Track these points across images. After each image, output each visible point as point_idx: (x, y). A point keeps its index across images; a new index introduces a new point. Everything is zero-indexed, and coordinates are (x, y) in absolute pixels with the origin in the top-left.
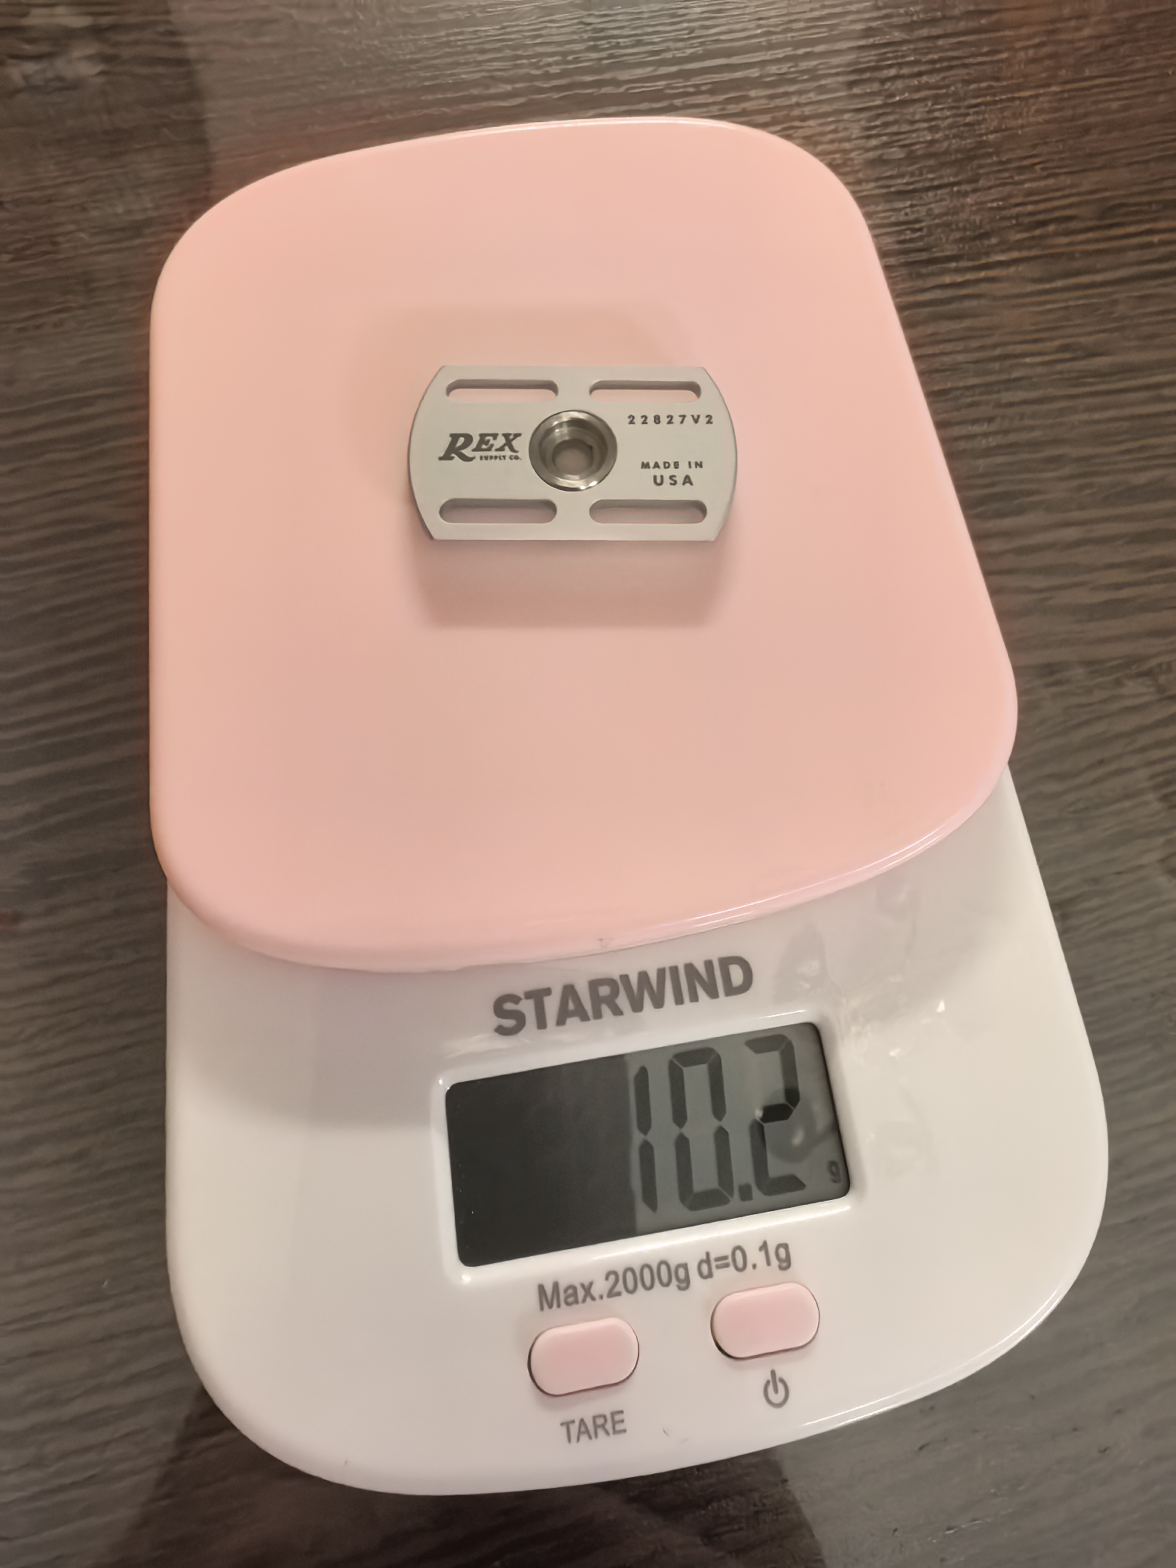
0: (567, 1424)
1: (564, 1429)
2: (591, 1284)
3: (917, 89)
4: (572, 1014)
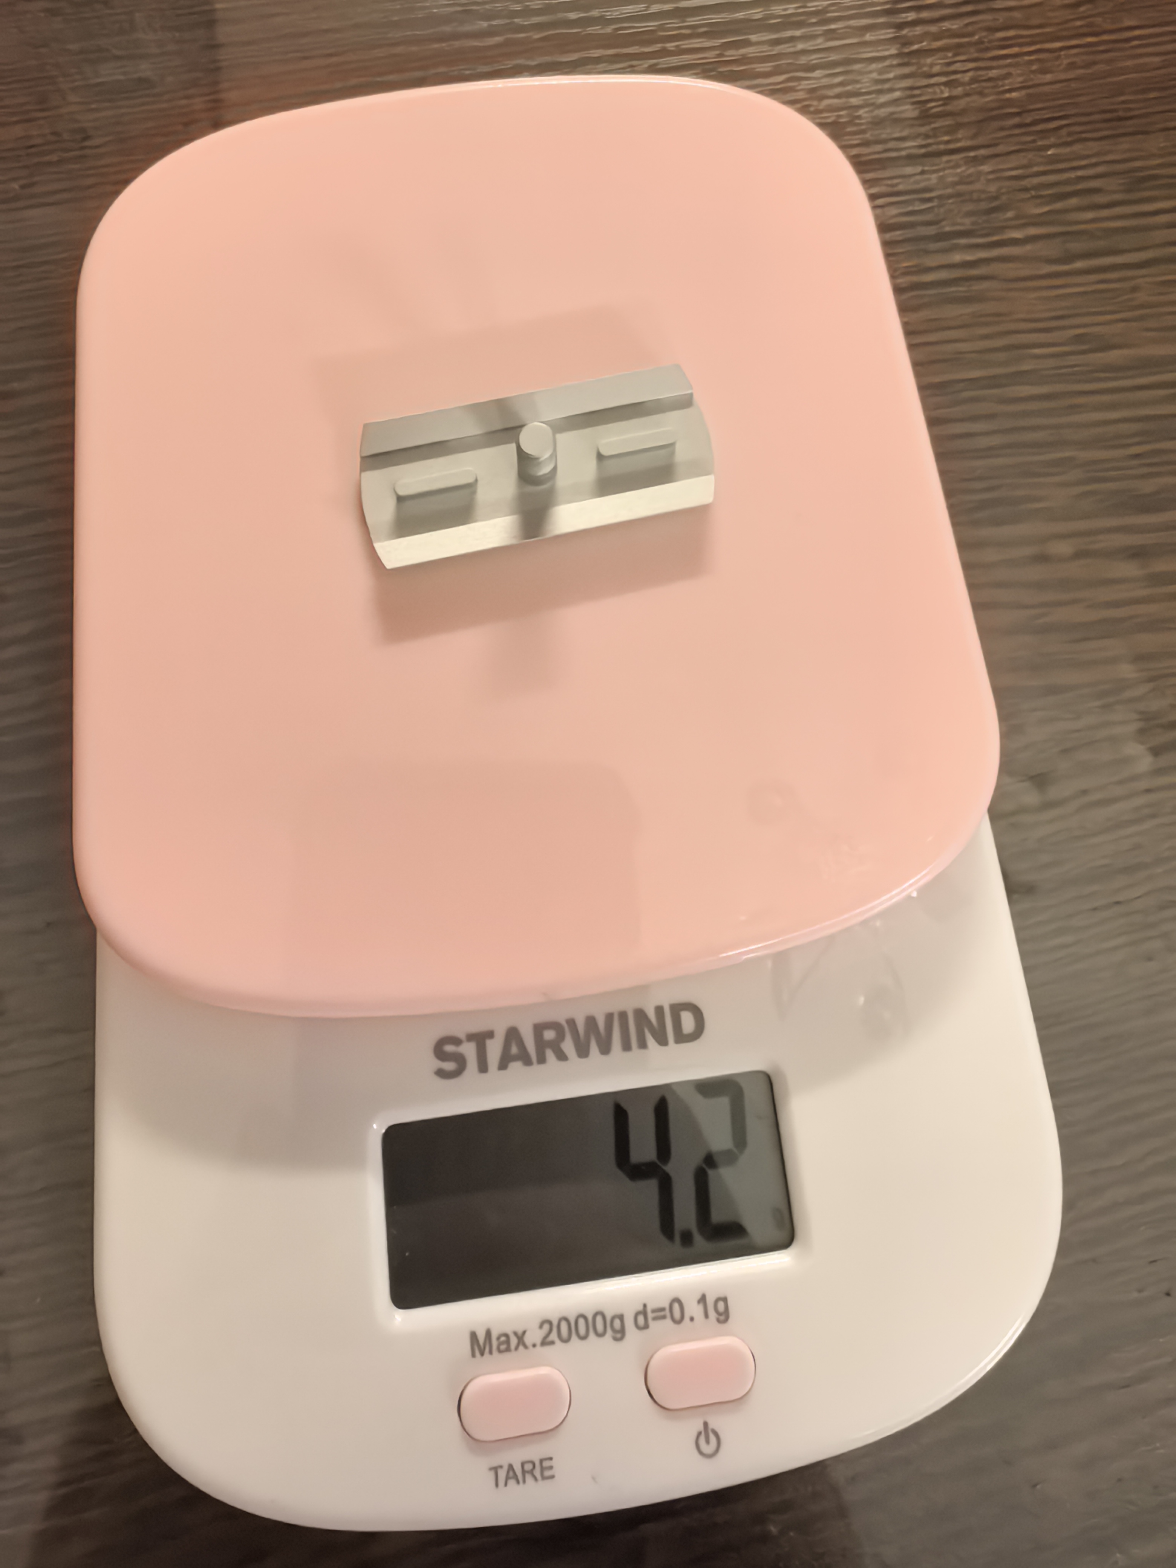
0: (495, 1469)
1: (492, 1474)
2: (524, 1332)
3: (937, 37)
4: (515, 1058)
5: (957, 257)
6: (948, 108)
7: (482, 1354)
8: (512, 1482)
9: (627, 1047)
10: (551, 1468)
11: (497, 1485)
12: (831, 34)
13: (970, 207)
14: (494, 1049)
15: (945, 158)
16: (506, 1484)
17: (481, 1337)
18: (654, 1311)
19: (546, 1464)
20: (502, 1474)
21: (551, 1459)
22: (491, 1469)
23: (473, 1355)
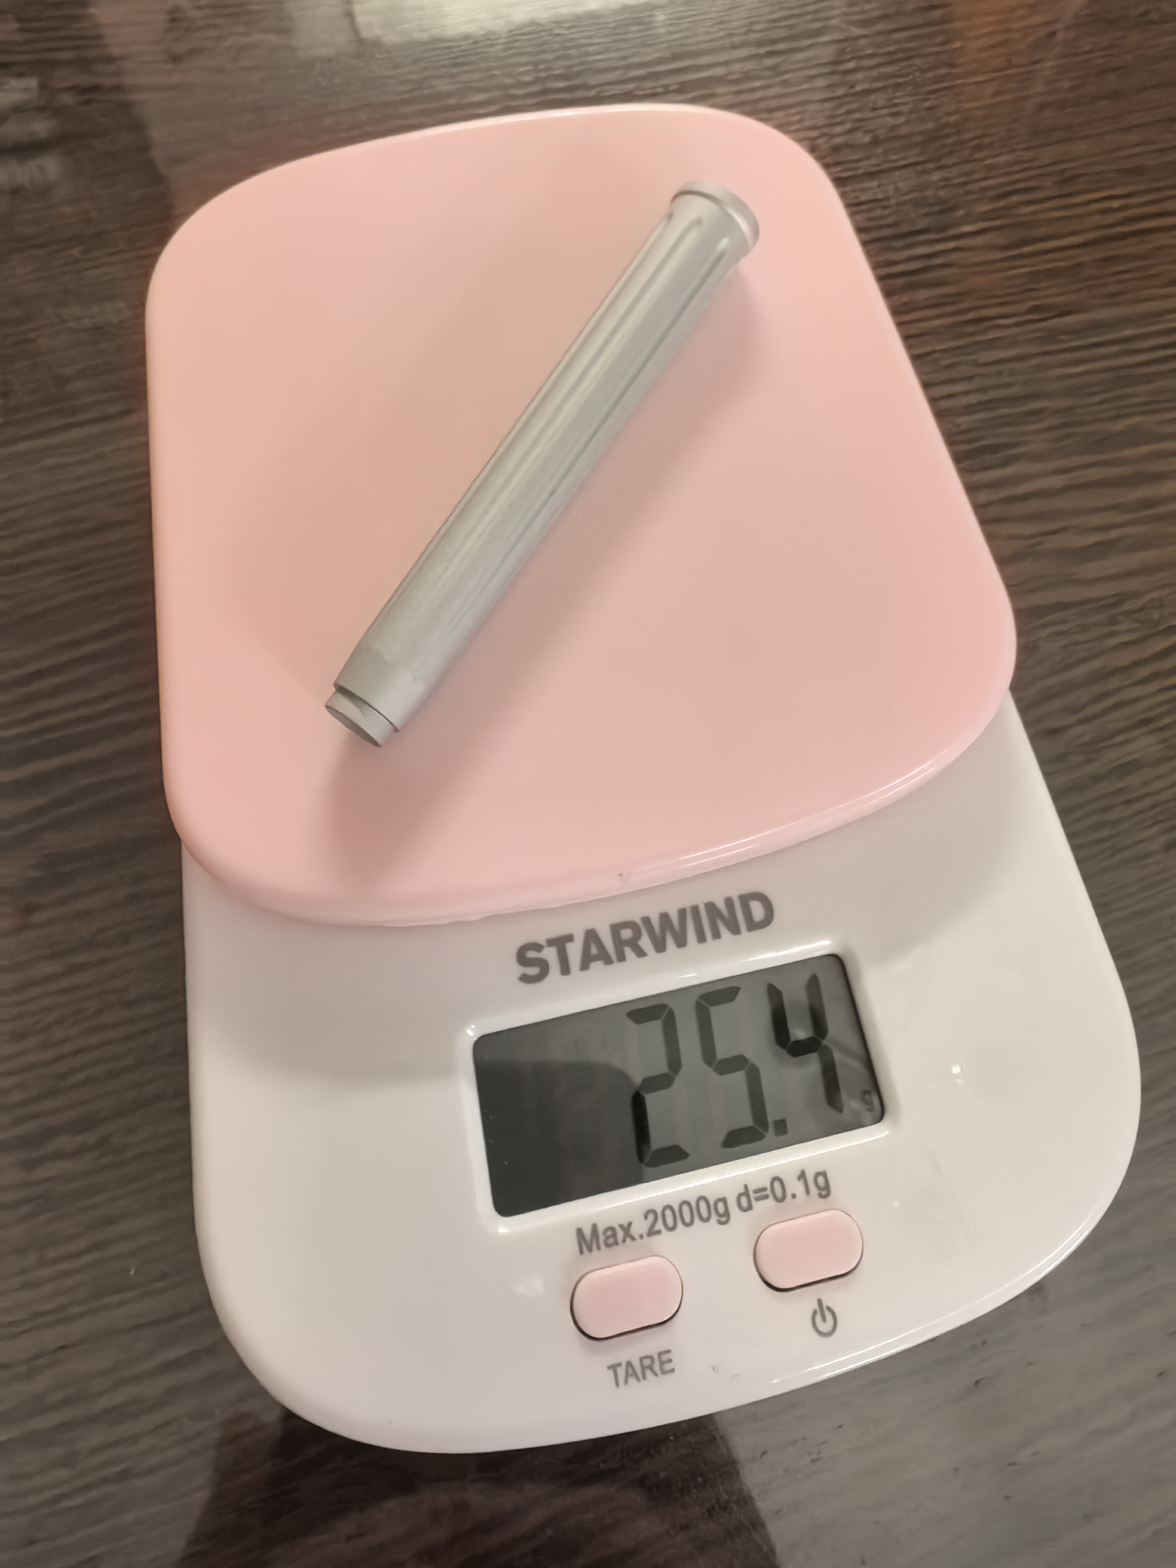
0: (614, 1367)
1: (611, 1373)
2: (630, 1224)
3: (876, 79)
4: (595, 959)
5: (920, 251)
6: (894, 134)
7: (590, 1250)
8: (632, 1380)
9: (701, 939)
10: (670, 1361)
11: (617, 1384)
12: (785, 83)
13: (925, 210)
14: (575, 951)
15: (897, 173)
16: (626, 1382)
17: (587, 1232)
18: (756, 1191)
19: (665, 1358)
20: (621, 1372)
21: (669, 1351)
22: (609, 1368)
23: (581, 1252)
